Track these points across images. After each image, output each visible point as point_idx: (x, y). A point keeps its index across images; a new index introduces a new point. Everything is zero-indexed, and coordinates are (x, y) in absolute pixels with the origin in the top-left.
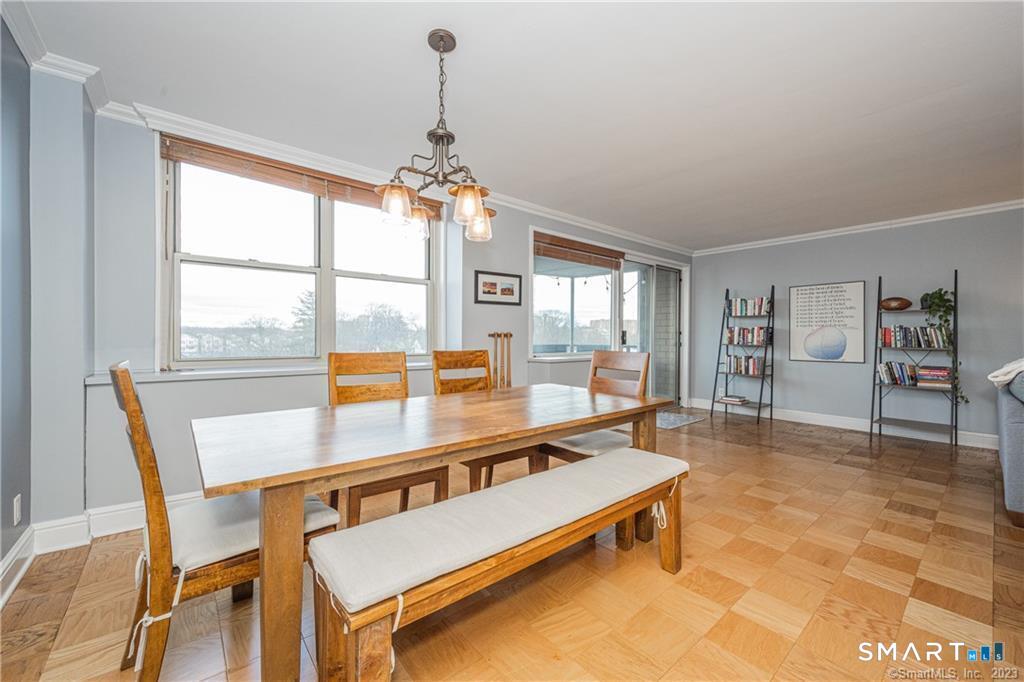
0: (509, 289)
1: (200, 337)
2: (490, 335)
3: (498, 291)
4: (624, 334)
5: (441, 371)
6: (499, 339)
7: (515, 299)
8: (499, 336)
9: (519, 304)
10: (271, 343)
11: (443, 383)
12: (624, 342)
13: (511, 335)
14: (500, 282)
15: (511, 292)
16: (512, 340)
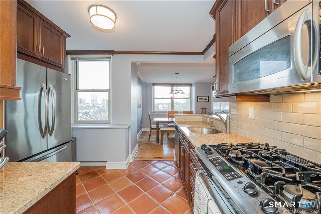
1: (164, 105)
3: (203, 99)
7: (207, 101)
8: (203, 108)
10: (179, 107)
13: (206, 108)
14: (203, 98)
15: (206, 99)
16: (206, 109)
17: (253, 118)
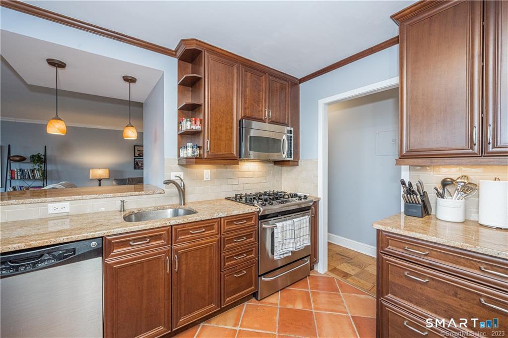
17: (209, 179)
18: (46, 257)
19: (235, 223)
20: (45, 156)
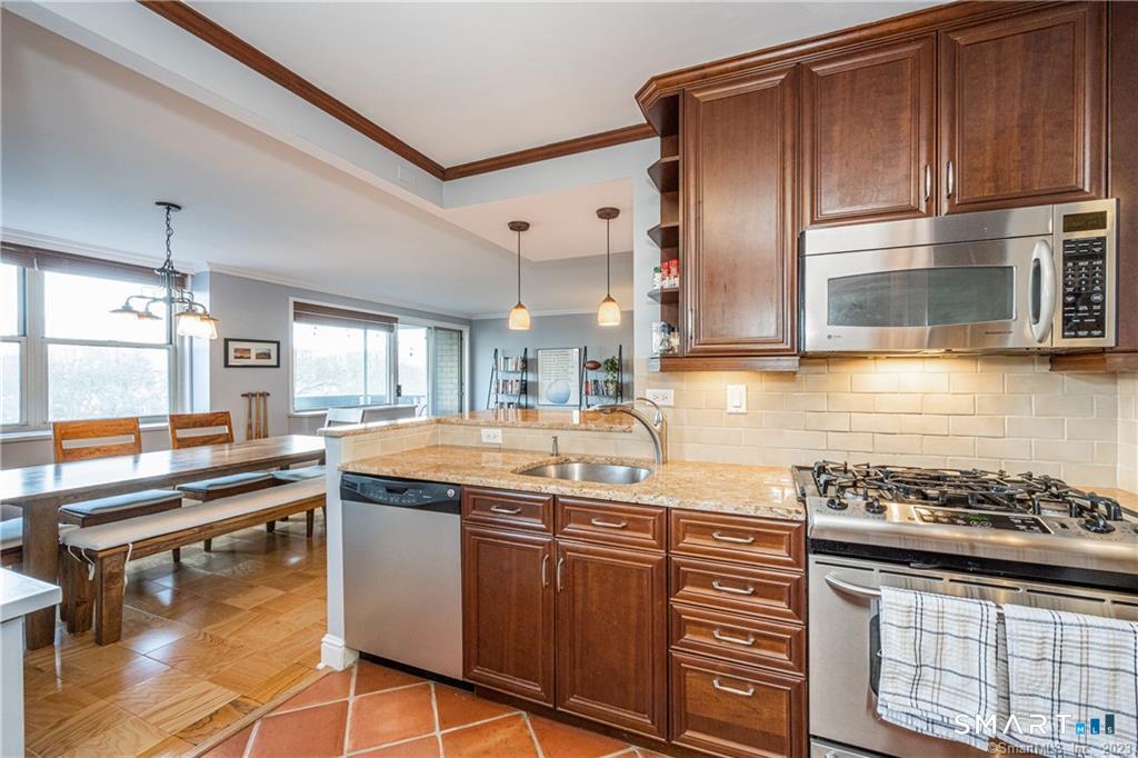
0: (265, 354)
2: (243, 395)
3: (253, 355)
4: (399, 388)
5: (177, 431)
6: (254, 399)
7: (273, 361)
8: (253, 395)
9: (278, 366)
11: (179, 440)
12: (399, 395)
13: (268, 394)
14: (255, 348)
15: (268, 356)
16: (269, 398)
17: (743, 410)
18: (410, 493)
19: (715, 535)
20: (620, 359)
